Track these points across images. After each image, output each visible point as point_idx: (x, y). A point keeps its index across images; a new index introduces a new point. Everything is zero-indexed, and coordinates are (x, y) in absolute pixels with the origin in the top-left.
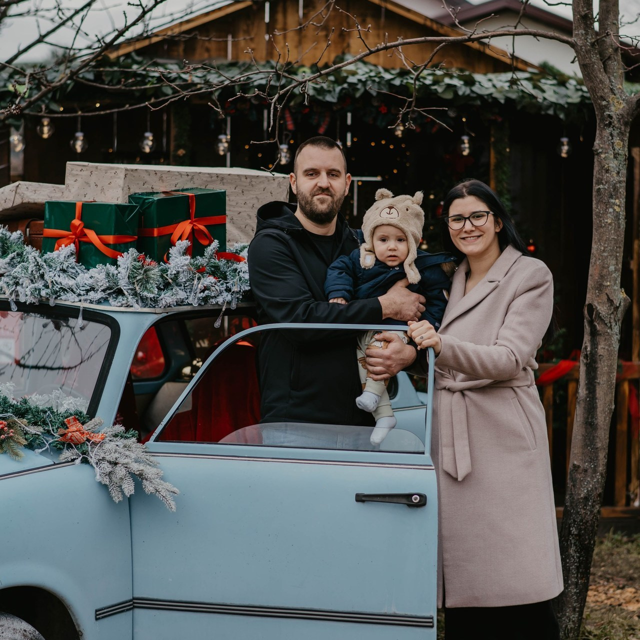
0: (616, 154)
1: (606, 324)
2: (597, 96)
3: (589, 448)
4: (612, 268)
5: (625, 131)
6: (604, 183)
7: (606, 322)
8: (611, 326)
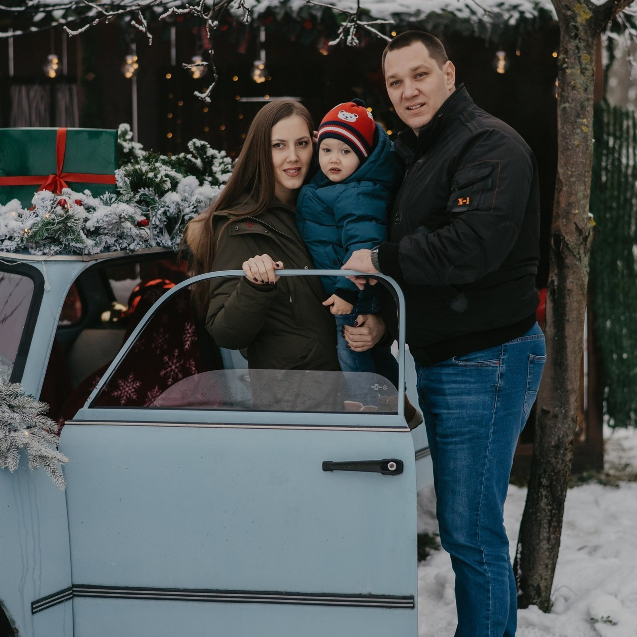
0: (583, 69)
1: (574, 256)
2: (562, 5)
3: (559, 391)
4: (580, 195)
5: (592, 43)
6: (571, 101)
7: (575, 253)
8: (580, 257)
